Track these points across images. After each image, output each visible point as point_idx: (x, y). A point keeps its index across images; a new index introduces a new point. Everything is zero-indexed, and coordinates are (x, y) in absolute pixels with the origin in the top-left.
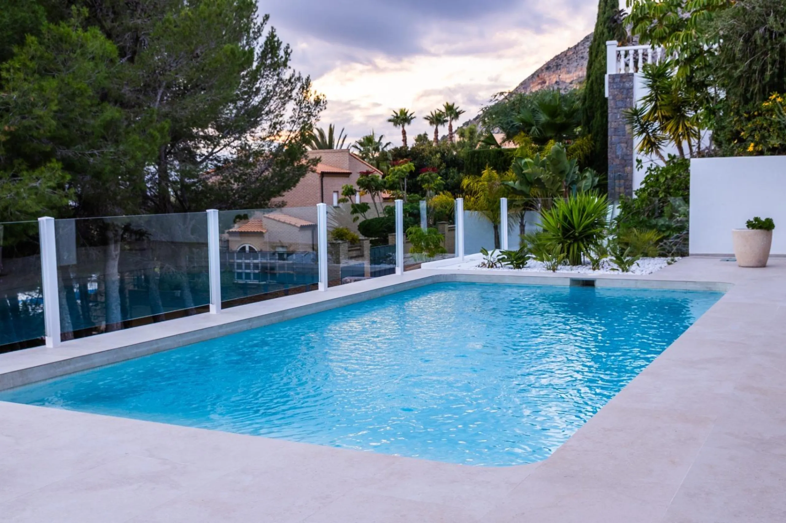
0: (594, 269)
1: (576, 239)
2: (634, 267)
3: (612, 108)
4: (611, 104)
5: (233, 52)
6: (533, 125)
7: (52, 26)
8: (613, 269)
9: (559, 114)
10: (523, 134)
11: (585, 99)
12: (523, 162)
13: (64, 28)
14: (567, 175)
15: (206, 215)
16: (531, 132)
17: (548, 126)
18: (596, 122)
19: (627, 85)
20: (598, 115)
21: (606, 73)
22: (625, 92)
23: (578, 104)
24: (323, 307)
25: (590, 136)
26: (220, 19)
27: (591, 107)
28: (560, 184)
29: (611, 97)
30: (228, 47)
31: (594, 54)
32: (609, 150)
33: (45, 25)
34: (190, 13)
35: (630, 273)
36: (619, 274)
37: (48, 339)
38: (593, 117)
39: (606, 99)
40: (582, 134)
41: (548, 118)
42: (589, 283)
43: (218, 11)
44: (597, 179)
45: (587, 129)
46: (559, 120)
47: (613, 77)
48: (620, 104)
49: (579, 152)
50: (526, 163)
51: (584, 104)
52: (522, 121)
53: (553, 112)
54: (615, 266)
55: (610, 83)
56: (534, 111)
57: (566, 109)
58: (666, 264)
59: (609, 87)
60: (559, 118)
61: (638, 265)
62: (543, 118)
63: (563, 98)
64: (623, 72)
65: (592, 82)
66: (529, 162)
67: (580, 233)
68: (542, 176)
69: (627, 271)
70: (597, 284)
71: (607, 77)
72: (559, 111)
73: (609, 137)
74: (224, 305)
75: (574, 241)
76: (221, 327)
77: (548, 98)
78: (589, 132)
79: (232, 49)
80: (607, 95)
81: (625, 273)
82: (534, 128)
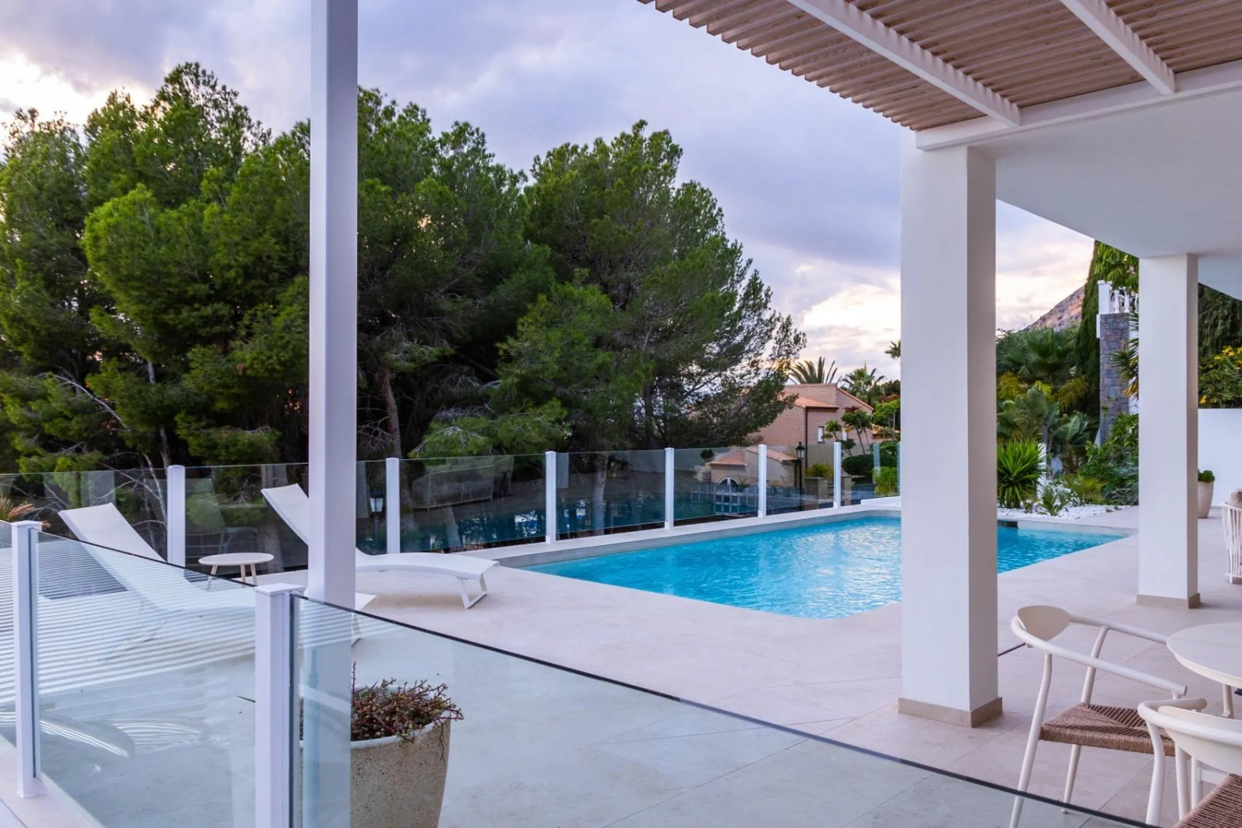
0: (1026, 512)
1: (1011, 484)
2: (1061, 513)
3: (1104, 349)
4: (1103, 345)
5: (713, 300)
6: (1021, 365)
7: (559, 286)
8: (1042, 513)
9: (1051, 354)
10: (1009, 373)
11: (1079, 338)
12: (1004, 403)
13: (569, 288)
14: (1046, 419)
15: (665, 452)
16: (1020, 372)
17: (1040, 365)
18: (1090, 363)
19: (1121, 325)
20: (1093, 354)
21: (1097, 313)
22: (1119, 332)
23: (1072, 343)
24: (757, 531)
25: (1084, 377)
26: (703, 271)
27: (1085, 347)
28: (1037, 427)
29: (1103, 338)
30: (709, 294)
31: (1089, 292)
32: (1101, 393)
33: (554, 285)
34: (676, 266)
35: (1057, 517)
36: (1048, 517)
37: (548, 538)
38: (1088, 357)
39: (1099, 339)
40: (1077, 376)
41: (1040, 358)
42: (1013, 525)
43: (701, 263)
44: (1086, 423)
45: (1081, 370)
46: (1050, 360)
47: (1105, 318)
48: (1113, 345)
49: (1071, 393)
50: (1007, 405)
51: (1078, 343)
52: (1010, 360)
53: (1044, 351)
54: (1044, 509)
55: (1101, 323)
56: (1024, 349)
57: (1059, 348)
58: (1105, 511)
59: (1101, 327)
60: (1051, 357)
61: (1067, 510)
62: (1034, 357)
63: (1057, 337)
64: (1117, 312)
65: (1087, 322)
66: (1011, 404)
67: (1016, 478)
68: (1016, 419)
69: (1056, 515)
70: (1019, 525)
71: (1098, 317)
72: (1050, 350)
73: (1101, 380)
74: (676, 523)
75: (1008, 486)
76: (670, 538)
77: (1039, 337)
78: (1084, 373)
79: (713, 297)
80: (1098, 335)
81: (1054, 517)
82: (1023, 367)
